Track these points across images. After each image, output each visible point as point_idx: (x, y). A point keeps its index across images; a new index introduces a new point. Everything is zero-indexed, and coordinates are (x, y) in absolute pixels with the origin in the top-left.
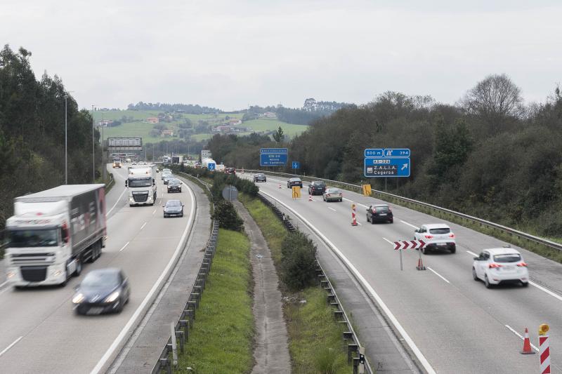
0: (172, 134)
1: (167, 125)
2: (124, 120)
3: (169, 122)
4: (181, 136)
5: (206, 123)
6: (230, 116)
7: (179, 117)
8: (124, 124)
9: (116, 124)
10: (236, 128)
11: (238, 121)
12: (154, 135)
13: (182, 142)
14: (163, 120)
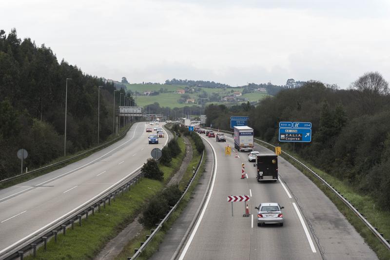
0: (193, 102)
1: (190, 95)
2: (161, 91)
3: (192, 93)
4: (199, 104)
5: (217, 95)
6: (234, 90)
7: (199, 90)
8: (161, 94)
9: (156, 94)
10: (237, 99)
11: (239, 94)
12: (181, 102)
13: (199, 107)
14: (188, 92)
